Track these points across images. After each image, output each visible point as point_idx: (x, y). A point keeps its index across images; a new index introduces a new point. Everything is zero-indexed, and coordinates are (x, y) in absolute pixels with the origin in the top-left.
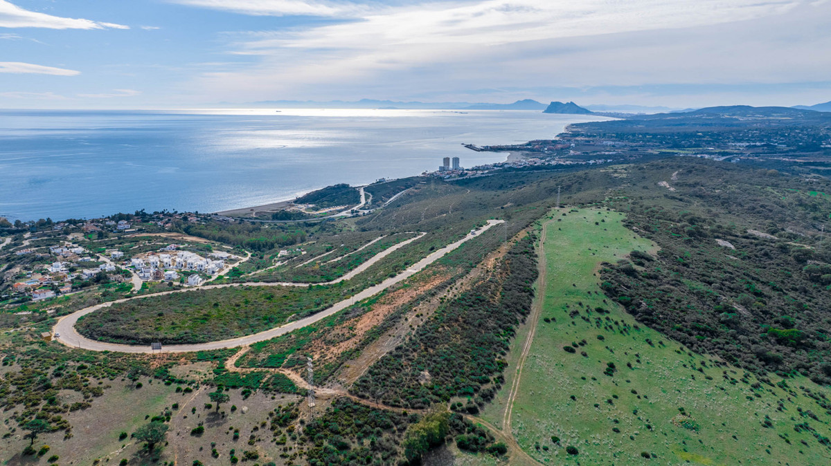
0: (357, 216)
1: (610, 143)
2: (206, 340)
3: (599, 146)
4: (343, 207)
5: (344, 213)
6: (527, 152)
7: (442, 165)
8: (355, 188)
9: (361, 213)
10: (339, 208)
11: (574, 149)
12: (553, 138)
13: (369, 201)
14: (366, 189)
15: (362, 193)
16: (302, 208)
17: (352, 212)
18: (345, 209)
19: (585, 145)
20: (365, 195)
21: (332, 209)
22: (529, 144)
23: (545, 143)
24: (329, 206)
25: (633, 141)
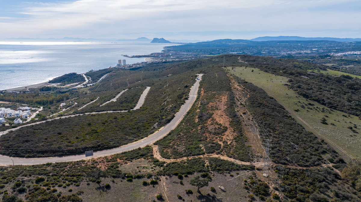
0: (87, 87)
1: (185, 53)
2: (118, 145)
3: (181, 54)
4: (77, 83)
5: (79, 86)
6: (153, 58)
7: (118, 63)
8: (80, 74)
9: (89, 85)
10: (75, 84)
11: (172, 55)
12: (160, 52)
13: (90, 79)
14: (86, 75)
15: (84, 76)
16: (55, 85)
17: (84, 85)
18: (79, 84)
19: (175, 54)
20: (87, 77)
21: (71, 84)
22: (152, 54)
23: (158, 53)
24: (68, 83)
25: (194, 52)
